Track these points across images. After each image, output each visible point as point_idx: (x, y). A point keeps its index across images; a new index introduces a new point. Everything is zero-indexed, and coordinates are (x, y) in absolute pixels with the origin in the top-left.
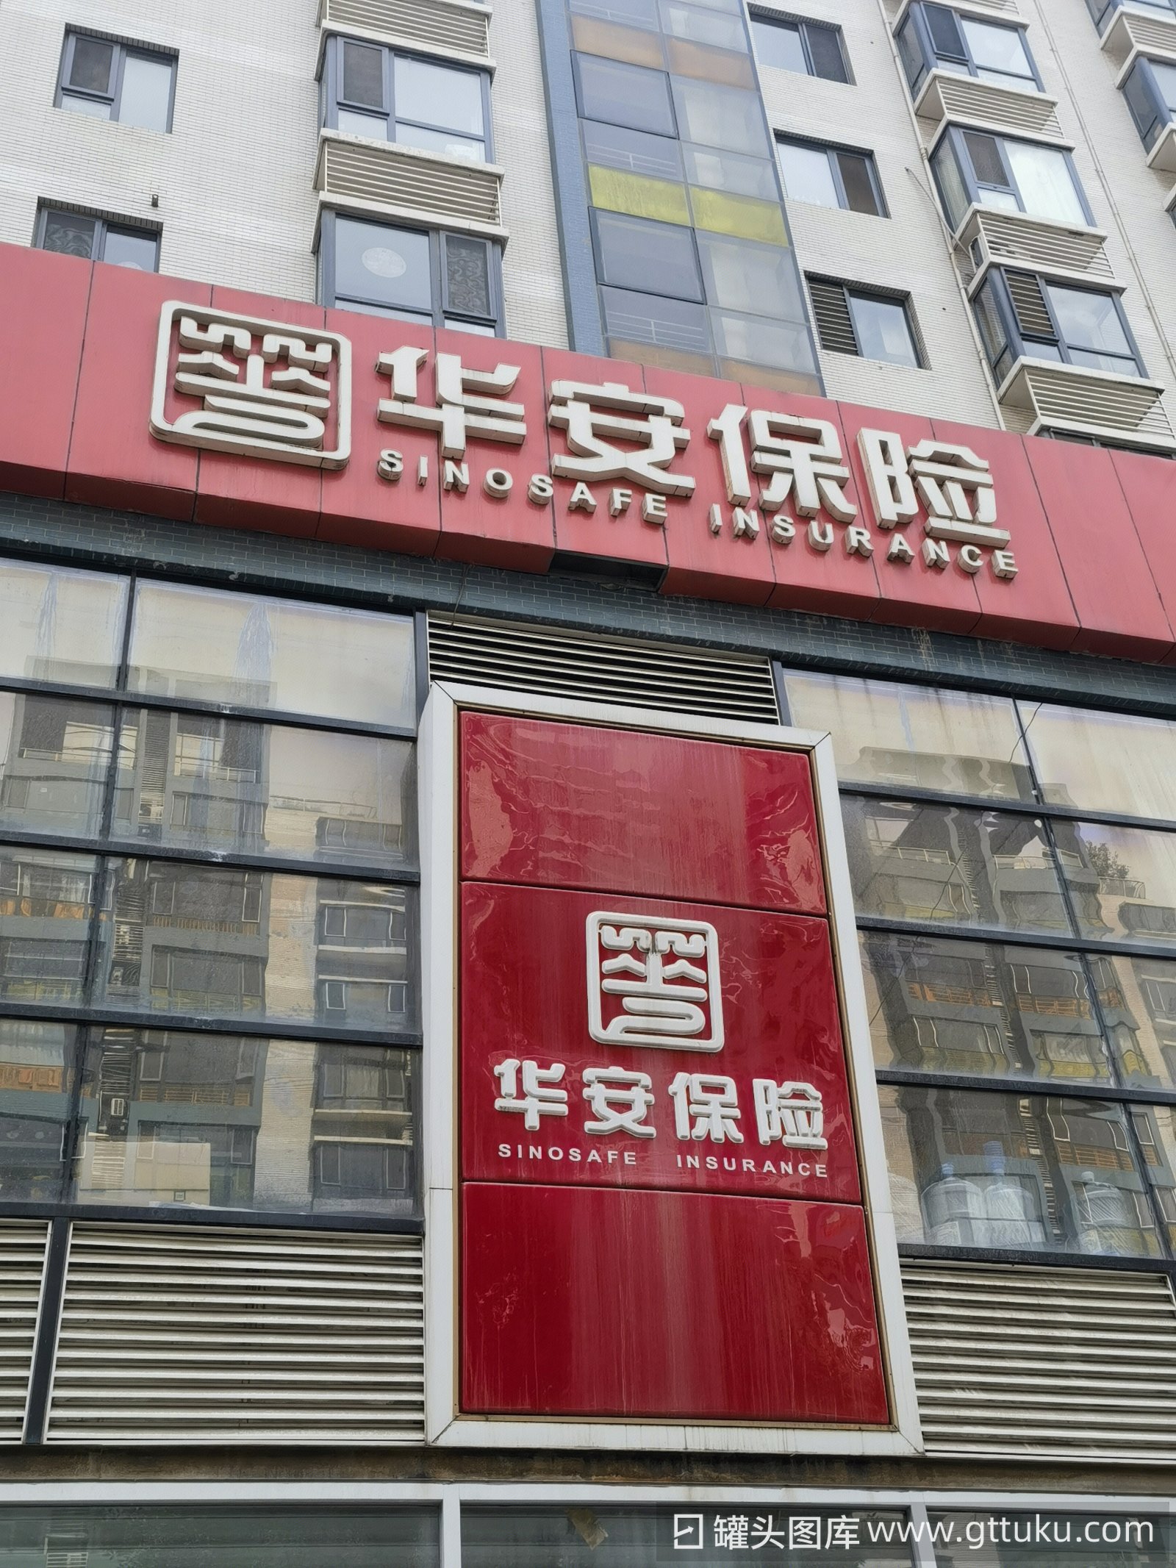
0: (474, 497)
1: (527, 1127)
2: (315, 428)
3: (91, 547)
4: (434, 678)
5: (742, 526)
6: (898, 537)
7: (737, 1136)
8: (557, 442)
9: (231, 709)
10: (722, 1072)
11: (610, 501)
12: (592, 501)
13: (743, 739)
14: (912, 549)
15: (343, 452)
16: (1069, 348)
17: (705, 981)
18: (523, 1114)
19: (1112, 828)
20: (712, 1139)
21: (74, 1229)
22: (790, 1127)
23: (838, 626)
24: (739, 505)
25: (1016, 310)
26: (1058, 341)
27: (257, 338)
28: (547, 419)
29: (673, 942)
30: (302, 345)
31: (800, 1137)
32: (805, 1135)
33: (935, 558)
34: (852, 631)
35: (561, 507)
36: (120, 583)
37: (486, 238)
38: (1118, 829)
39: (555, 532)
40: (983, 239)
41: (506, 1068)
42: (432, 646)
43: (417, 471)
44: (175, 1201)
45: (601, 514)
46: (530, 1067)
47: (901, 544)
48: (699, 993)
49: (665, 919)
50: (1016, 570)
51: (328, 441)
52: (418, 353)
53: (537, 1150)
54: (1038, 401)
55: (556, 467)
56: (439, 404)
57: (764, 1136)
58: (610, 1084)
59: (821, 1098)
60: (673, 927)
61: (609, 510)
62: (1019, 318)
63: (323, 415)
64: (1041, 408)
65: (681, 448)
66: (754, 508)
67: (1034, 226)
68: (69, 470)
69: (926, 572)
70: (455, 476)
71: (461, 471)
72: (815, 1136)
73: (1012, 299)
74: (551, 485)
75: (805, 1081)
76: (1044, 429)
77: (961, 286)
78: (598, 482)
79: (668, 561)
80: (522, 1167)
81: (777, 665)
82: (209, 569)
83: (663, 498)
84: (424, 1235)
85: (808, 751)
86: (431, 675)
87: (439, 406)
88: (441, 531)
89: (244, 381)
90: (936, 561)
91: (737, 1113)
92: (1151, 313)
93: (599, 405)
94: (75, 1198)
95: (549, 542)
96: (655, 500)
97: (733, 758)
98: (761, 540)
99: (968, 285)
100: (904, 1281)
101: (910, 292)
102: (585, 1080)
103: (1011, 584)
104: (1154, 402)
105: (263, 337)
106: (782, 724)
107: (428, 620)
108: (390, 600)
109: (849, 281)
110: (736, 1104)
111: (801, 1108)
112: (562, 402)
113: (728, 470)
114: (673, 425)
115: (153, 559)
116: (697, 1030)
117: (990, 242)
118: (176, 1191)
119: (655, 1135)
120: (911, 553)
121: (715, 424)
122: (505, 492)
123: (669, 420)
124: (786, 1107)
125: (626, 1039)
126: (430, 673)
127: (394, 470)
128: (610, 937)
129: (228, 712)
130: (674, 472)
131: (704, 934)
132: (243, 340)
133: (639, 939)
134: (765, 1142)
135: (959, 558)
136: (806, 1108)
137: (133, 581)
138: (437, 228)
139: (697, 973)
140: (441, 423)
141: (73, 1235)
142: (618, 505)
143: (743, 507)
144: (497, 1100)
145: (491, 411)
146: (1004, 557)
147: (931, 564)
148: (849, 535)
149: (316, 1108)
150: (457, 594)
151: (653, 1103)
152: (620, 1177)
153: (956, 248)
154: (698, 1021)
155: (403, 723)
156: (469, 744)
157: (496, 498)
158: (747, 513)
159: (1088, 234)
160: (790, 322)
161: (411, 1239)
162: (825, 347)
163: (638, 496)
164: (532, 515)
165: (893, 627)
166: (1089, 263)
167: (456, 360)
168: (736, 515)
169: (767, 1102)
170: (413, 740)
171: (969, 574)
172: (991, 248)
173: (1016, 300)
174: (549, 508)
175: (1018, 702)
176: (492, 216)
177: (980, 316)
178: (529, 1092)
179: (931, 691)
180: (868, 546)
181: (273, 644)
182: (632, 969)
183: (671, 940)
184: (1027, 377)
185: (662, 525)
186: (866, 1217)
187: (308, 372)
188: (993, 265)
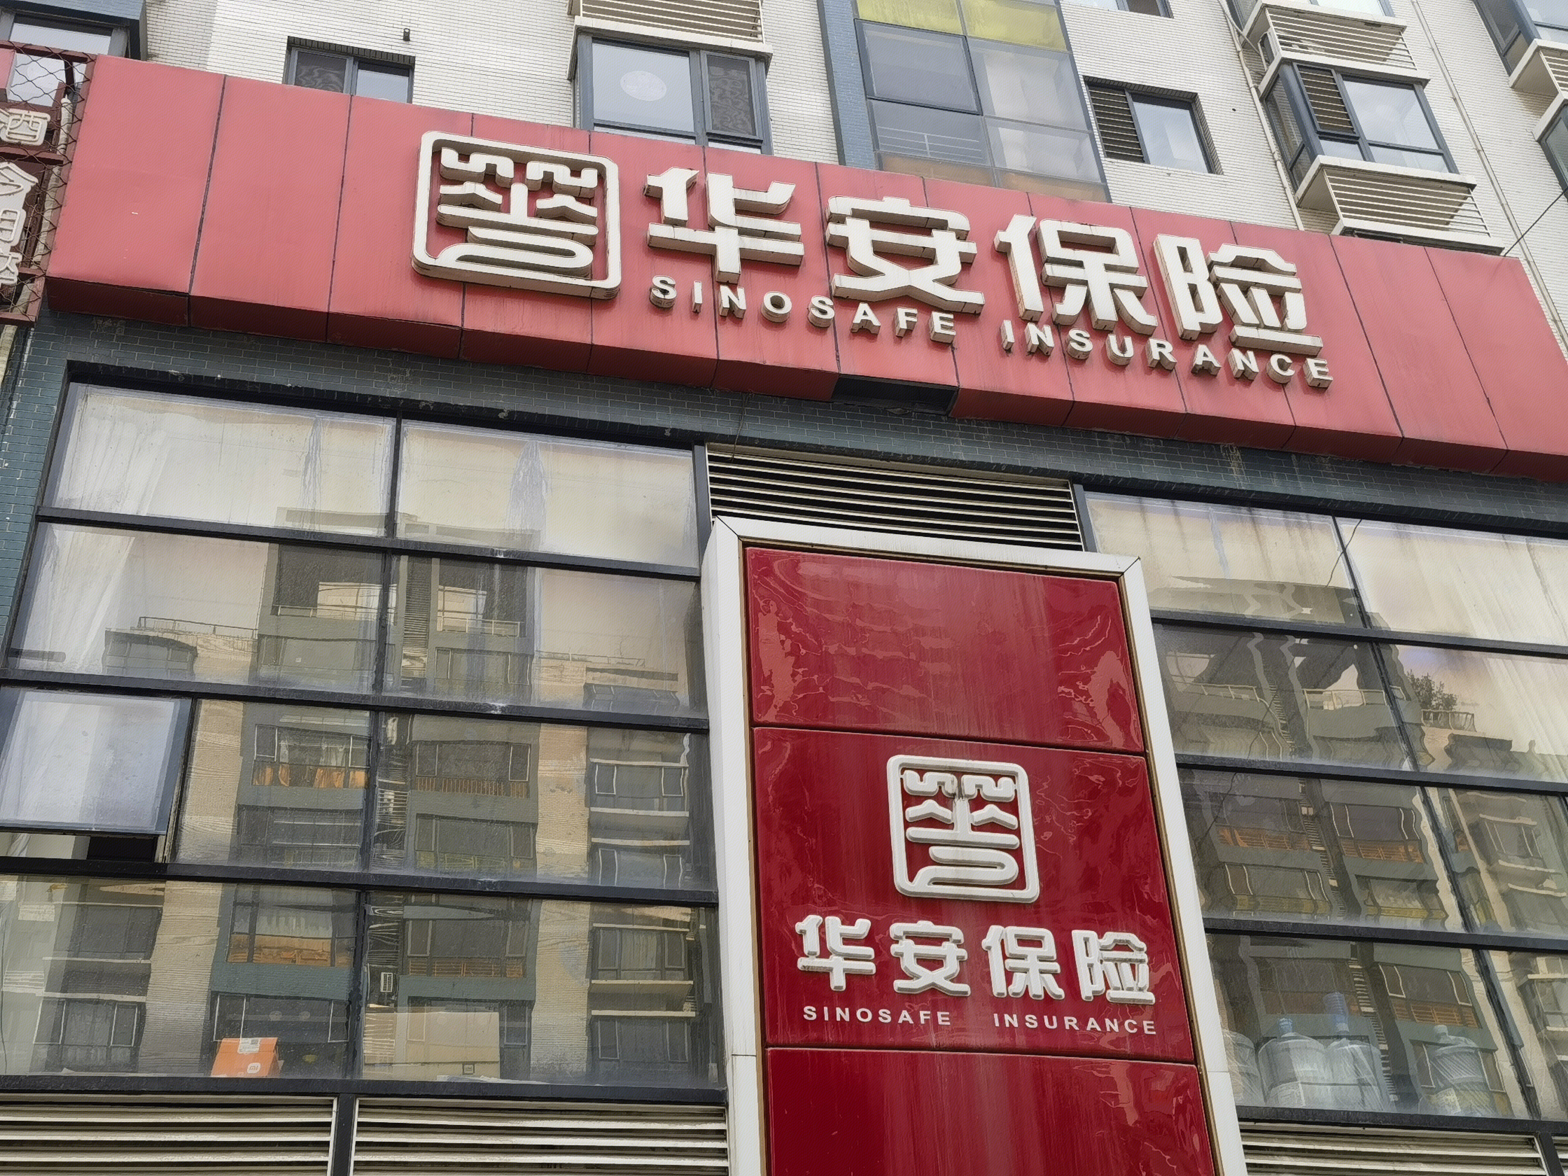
0: (751, 323)
1: (832, 988)
2: (584, 257)
3: (354, 389)
4: (716, 513)
5: (1036, 342)
6: (1202, 348)
7: (1058, 992)
8: (836, 262)
9: (506, 553)
10: (1039, 924)
11: (895, 322)
12: (876, 322)
13: (1046, 567)
14: (1219, 361)
15: (613, 280)
16: (1370, 144)
17: (1017, 827)
18: (828, 974)
19: (1448, 650)
20: (1031, 995)
21: (360, 1106)
22: (1114, 981)
23: (1141, 444)
24: (1031, 321)
25: (1312, 108)
26: (1358, 138)
27: (520, 165)
28: (825, 238)
29: (981, 786)
30: (567, 170)
31: (1125, 992)
32: (1130, 989)
33: (1242, 368)
34: (1157, 450)
35: (843, 329)
36: (385, 426)
37: (749, 56)
38: (1454, 652)
39: (838, 357)
40: (1273, 35)
41: (809, 925)
42: (713, 480)
43: (691, 296)
44: (464, 1074)
45: (885, 334)
46: (834, 923)
47: (1205, 355)
48: (1010, 839)
49: (970, 761)
50: (1330, 378)
51: (599, 269)
52: (689, 174)
53: (844, 1012)
54: (1340, 202)
55: (837, 287)
56: (711, 226)
57: (1087, 991)
58: (920, 939)
59: (1145, 949)
60: (980, 769)
61: (894, 330)
62: (1315, 115)
63: (590, 242)
64: (1343, 210)
65: (967, 262)
66: (1047, 323)
67: (1328, 19)
68: (333, 310)
69: (1233, 385)
70: (731, 301)
71: (737, 296)
72: (1140, 990)
73: (1307, 97)
74: (832, 307)
75: (1128, 930)
76: (1348, 232)
77: (1251, 85)
78: (880, 302)
79: (958, 382)
80: (829, 1029)
81: (1079, 488)
82: (477, 407)
83: (951, 316)
84: (727, 1106)
85: (1116, 578)
86: (713, 511)
87: (711, 228)
88: (718, 360)
89: (508, 211)
90: (1244, 371)
91: (1056, 967)
92: (1457, 104)
93: (879, 221)
94: (360, 1072)
95: (831, 366)
96: (942, 318)
97: (1037, 586)
98: (1056, 356)
99: (1259, 83)
100: (1245, 1147)
101: (1196, 94)
102: (892, 936)
103: (1326, 394)
104: (1465, 198)
105: (525, 165)
106: (1086, 550)
107: (707, 454)
108: (667, 433)
109: (1131, 84)
110: (1055, 958)
111: (1125, 960)
112: (840, 219)
113: (1018, 285)
114: (958, 238)
115: (419, 399)
116: (1010, 879)
117: (1280, 37)
118: (464, 1063)
119: (969, 993)
120: (1216, 364)
121: (1002, 236)
122: (785, 315)
123: (954, 234)
124: (1108, 960)
125: (934, 891)
126: (711, 508)
127: (667, 297)
128: (913, 782)
129: (502, 557)
130: (961, 288)
131: (1013, 776)
132: (505, 168)
133: (943, 784)
134: (1087, 998)
135: (1268, 368)
136: (1130, 960)
137: (399, 423)
138: (697, 48)
139: (1008, 818)
140: (715, 246)
141: (359, 1112)
142: (903, 325)
143: (1036, 323)
144: (799, 960)
145: (766, 231)
146: (1317, 365)
147: (1239, 375)
148: (1149, 347)
149: (592, 978)
150: (737, 425)
151: (966, 958)
152: (934, 1039)
153: (1244, 45)
154: (1011, 870)
155: (686, 562)
156: (755, 584)
157: (774, 323)
158: (1041, 328)
159: (1385, 25)
160: (1071, 130)
161: (711, 1110)
162: (1109, 155)
163: (924, 316)
164: (814, 339)
165: (1201, 443)
166: (1388, 54)
167: (728, 180)
168: (1028, 331)
169: (1087, 955)
170: (696, 580)
171: (1280, 384)
172: (1282, 43)
173: (1311, 97)
174: (830, 331)
175: (1338, 519)
176: (754, 32)
177: (1273, 116)
178: (833, 950)
179: (1244, 510)
180: (1171, 359)
181: (547, 484)
182: (938, 816)
183: (978, 783)
184: (1327, 177)
185: (951, 344)
186: (1201, 1076)
187: (573, 199)
188: (1285, 61)
